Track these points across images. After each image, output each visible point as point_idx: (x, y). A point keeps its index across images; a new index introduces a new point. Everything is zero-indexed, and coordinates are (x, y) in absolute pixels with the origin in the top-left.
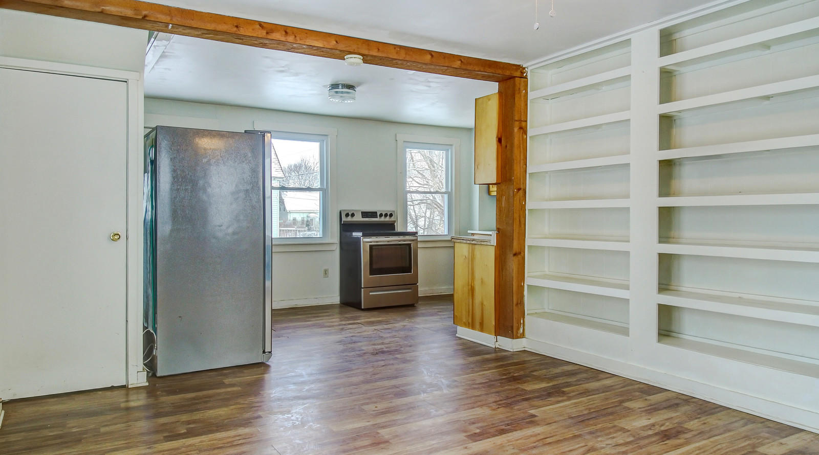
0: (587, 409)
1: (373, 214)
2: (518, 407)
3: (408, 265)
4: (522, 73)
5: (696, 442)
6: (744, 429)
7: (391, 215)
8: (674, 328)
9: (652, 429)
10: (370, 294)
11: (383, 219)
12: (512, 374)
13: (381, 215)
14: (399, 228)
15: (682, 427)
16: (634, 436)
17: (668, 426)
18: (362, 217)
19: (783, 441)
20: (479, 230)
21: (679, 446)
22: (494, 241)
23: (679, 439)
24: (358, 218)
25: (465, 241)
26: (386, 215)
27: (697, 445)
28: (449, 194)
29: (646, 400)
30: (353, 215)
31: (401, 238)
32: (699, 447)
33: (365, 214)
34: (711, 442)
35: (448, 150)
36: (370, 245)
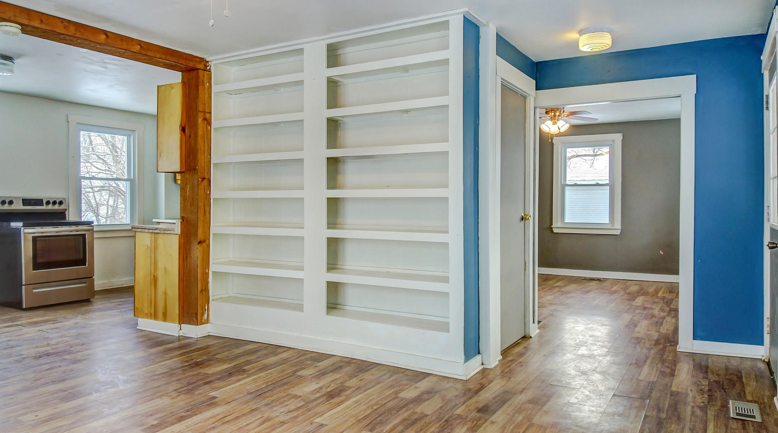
0: (265, 383)
1: (39, 202)
2: (198, 392)
3: (82, 257)
4: (206, 66)
5: (354, 397)
6: (391, 379)
7: (61, 203)
8: (339, 301)
9: (320, 391)
10: (34, 291)
11: (50, 207)
12: (194, 361)
13: (48, 203)
14: (71, 217)
15: (344, 386)
16: (304, 401)
17: (333, 387)
18: (23, 205)
19: (418, 385)
20: (166, 219)
21: (341, 402)
22: (178, 230)
23: (341, 396)
24: (18, 206)
25: (147, 231)
26: (54, 203)
27: (355, 399)
28: (132, 181)
29: (316, 366)
30: (11, 203)
31: (74, 228)
32: (355, 401)
33: (26, 202)
34: (366, 395)
35: (130, 135)
36: (33, 237)
